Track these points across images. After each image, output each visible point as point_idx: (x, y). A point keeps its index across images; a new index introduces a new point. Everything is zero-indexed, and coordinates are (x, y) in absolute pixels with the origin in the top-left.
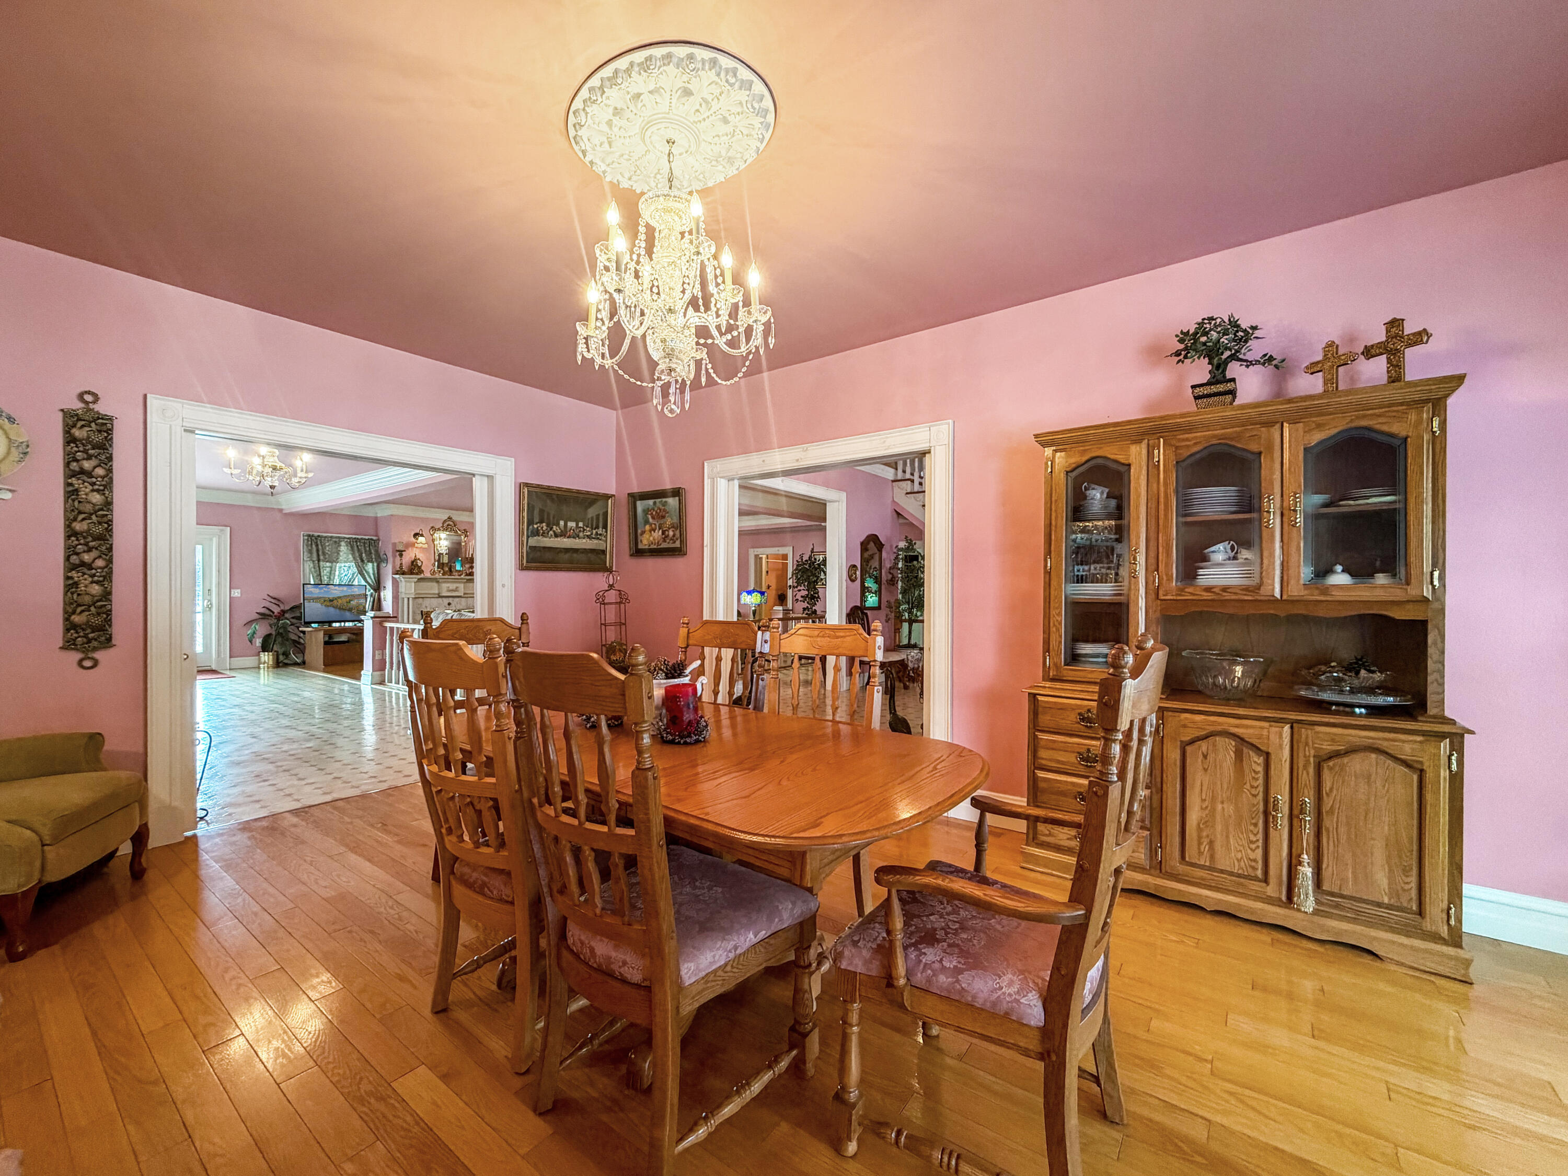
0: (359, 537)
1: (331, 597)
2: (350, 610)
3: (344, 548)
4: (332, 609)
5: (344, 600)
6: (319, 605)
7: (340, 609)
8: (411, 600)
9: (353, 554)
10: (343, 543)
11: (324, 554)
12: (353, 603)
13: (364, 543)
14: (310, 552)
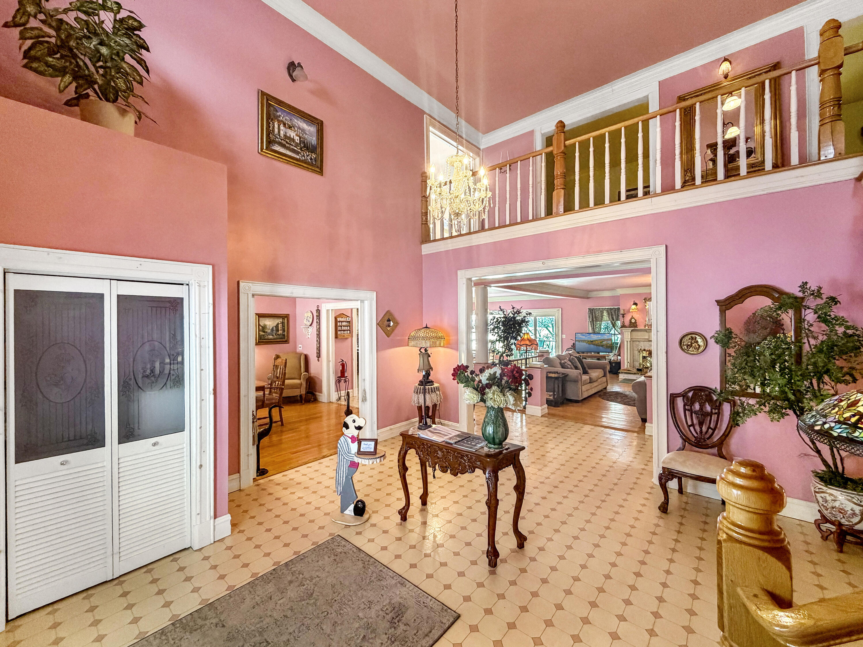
0: (612, 307)
1: (592, 340)
2: (602, 346)
3: (605, 314)
4: (592, 346)
5: (599, 342)
6: (585, 344)
7: (596, 345)
8: (629, 342)
9: (609, 317)
10: (605, 312)
11: (595, 317)
12: (604, 343)
13: (615, 310)
14: (589, 317)
